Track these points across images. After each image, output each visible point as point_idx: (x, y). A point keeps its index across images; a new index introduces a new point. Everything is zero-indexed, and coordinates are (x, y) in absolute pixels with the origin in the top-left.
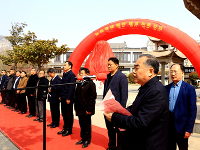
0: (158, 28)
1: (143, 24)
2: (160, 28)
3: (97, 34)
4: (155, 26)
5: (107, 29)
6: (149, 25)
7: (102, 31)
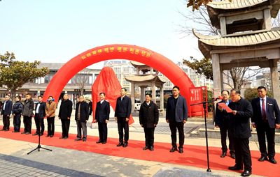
0: (146, 54)
1: (131, 50)
2: (148, 55)
3: (83, 58)
4: (143, 53)
5: (94, 52)
6: (137, 51)
7: (89, 55)
